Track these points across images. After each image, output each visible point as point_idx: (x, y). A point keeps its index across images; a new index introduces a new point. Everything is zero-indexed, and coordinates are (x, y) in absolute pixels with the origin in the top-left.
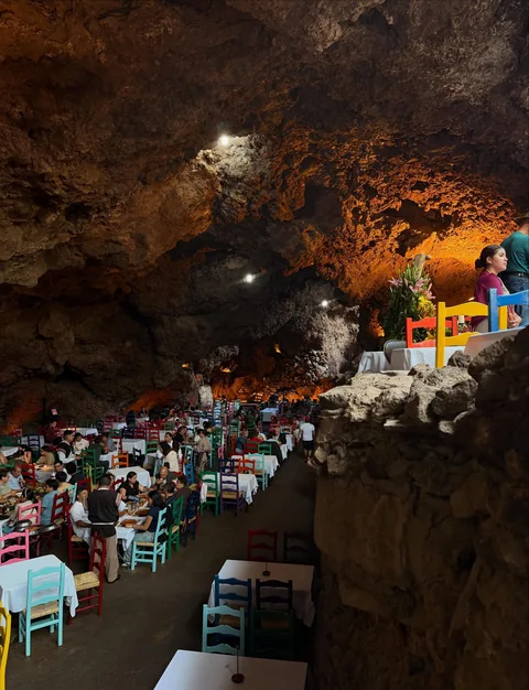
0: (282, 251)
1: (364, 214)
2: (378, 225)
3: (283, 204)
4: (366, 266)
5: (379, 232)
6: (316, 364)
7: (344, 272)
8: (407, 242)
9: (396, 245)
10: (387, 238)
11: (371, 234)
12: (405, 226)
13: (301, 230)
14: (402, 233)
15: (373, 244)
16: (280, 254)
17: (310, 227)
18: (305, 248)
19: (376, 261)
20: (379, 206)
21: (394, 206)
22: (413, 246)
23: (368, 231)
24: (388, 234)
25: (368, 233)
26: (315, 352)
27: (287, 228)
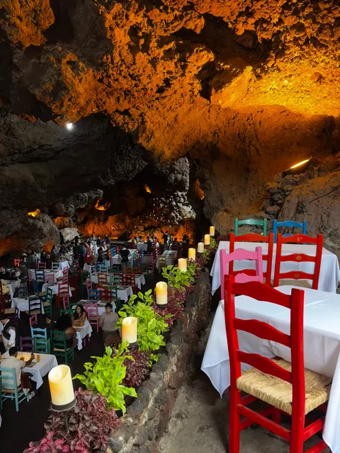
0: (37, 93)
1: (147, 37)
2: (169, 55)
3: (19, 17)
4: (173, 115)
5: (171, 65)
6: (180, 205)
7: (143, 122)
8: (211, 80)
9: (198, 86)
10: (183, 75)
11: (160, 68)
12: (206, 57)
13: (59, 61)
14: (205, 67)
15: (167, 82)
16: (34, 96)
17: (70, 56)
18: (66, 88)
19: (185, 107)
20: (168, 25)
21: (191, 26)
22: (219, 87)
23: (154, 62)
24: (184, 67)
25: (154, 67)
26: (180, 194)
27: (39, 58)
